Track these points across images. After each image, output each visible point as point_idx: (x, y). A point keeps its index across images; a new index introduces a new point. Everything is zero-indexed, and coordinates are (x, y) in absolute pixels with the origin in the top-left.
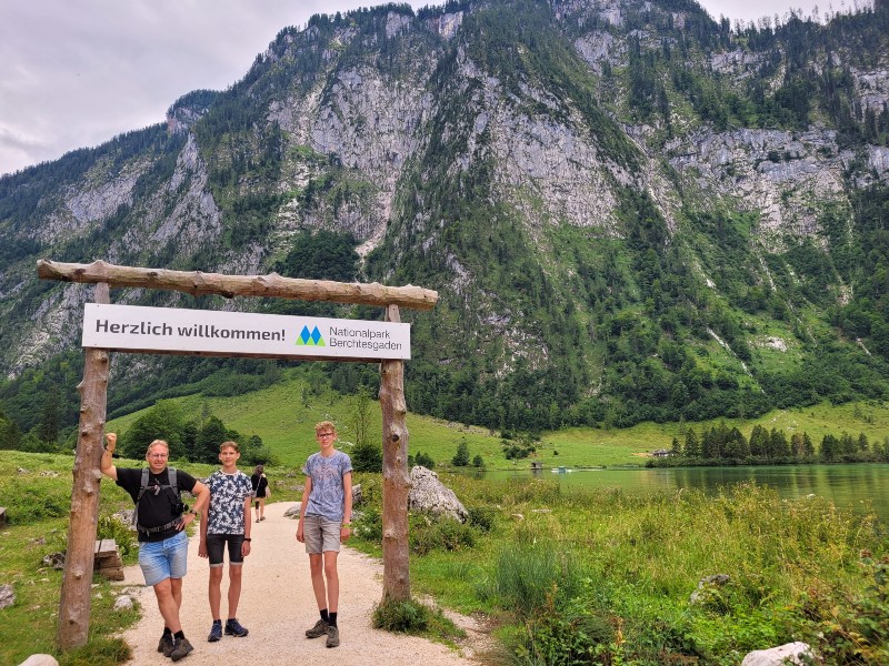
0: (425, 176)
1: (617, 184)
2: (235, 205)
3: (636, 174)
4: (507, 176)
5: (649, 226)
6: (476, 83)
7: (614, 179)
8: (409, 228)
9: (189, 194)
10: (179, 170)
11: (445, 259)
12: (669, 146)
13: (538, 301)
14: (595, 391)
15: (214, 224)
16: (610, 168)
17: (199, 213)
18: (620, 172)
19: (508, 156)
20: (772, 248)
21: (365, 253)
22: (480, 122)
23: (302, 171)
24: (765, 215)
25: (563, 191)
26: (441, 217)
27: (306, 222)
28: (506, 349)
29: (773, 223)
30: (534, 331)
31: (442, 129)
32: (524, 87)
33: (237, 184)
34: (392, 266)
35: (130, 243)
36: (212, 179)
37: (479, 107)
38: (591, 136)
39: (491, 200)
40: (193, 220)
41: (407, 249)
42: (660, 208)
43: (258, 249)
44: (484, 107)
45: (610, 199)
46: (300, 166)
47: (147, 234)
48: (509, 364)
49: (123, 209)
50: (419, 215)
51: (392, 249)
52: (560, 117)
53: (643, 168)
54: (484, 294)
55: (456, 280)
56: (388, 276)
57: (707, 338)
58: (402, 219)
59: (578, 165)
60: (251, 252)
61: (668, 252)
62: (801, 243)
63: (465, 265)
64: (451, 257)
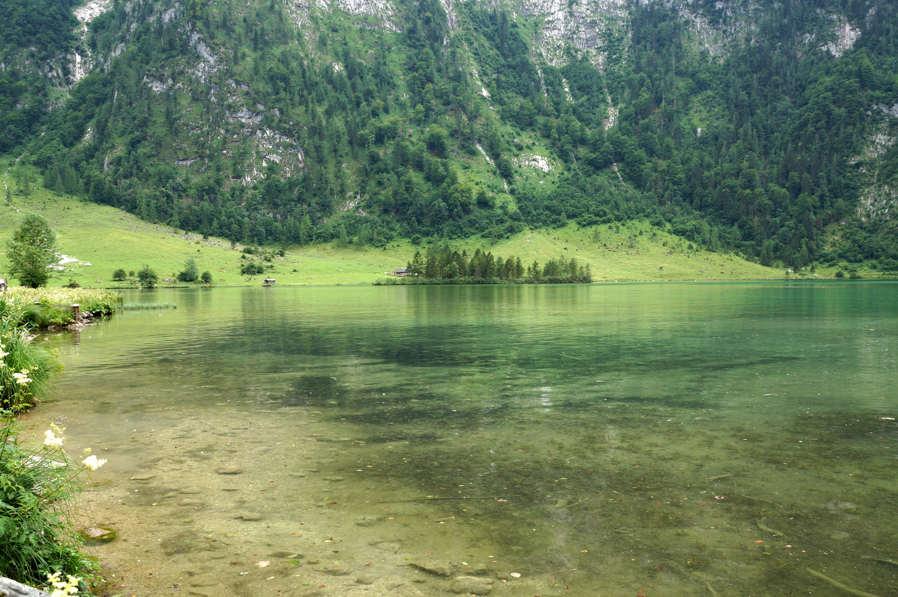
5: (427, 21)
11: (189, 38)
13: (297, 98)
14: (352, 204)
20: (551, 60)
21: (87, 18)
24: (549, 22)
28: (257, 153)
29: (556, 32)
30: (288, 133)
34: (123, 39)
41: (143, 18)
48: (260, 170)
51: (123, 16)
54: (234, 85)
55: (202, 65)
56: (118, 52)
57: (473, 153)
62: (579, 56)
63: (213, 49)
64: (196, 37)
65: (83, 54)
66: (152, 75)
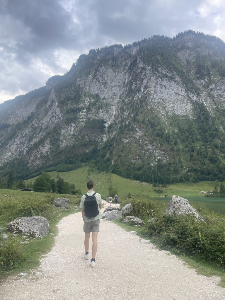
0: (126, 100)
1: (192, 100)
2: (66, 111)
3: (199, 97)
4: (154, 99)
5: (204, 114)
6: (144, 69)
7: (191, 99)
8: (122, 117)
9: (52, 108)
10: (49, 101)
11: (133, 127)
12: (210, 87)
13: (165, 140)
14: (186, 171)
15: (60, 117)
16: (190, 95)
17: (56, 114)
18: (193, 96)
19: (154, 92)
21: (107, 126)
22: (145, 81)
23: (87, 100)
25: (173, 103)
26: (132, 113)
27: (88, 116)
28: (154, 157)
30: (164, 150)
31: (132, 84)
32: (160, 69)
33: (67, 104)
34: (116, 129)
35: (35, 124)
36: (59, 103)
37: (144, 77)
38: (183, 84)
39: (149, 107)
40: (54, 116)
41: (121, 124)
42: (208, 108)
43: (74, 125)
44: (146, 76)
45: (190, 106)
46: (87, 98)
47: (40, 121)
48: (156, 162)
49: (33, 113)
50: (125, 113)
51: (116, 124)
52: (172, 78)
53: (201, 95)
54: (146, 138)
55: (137, 134)
56: (115, 133)
58: (119, 115)
59: (179, 95)
60: (71, 126)
61: (211, 123)
63: (140, 129)
64: (135, 126)
65: (106, 134)
66: (124, 138)
